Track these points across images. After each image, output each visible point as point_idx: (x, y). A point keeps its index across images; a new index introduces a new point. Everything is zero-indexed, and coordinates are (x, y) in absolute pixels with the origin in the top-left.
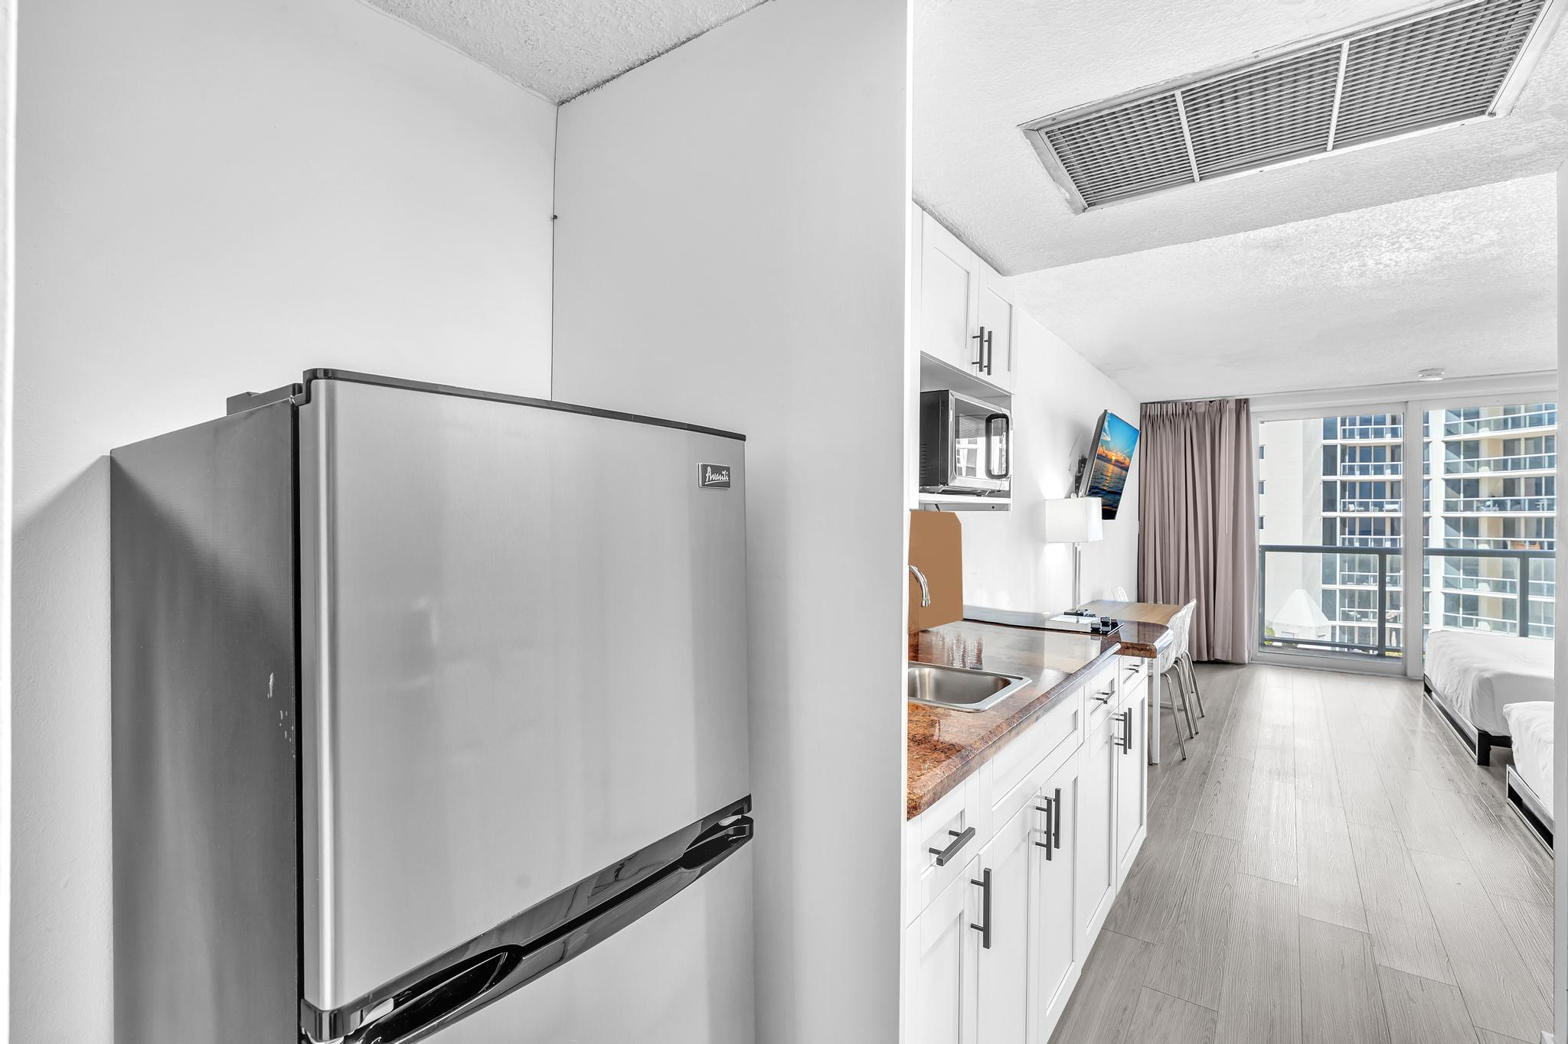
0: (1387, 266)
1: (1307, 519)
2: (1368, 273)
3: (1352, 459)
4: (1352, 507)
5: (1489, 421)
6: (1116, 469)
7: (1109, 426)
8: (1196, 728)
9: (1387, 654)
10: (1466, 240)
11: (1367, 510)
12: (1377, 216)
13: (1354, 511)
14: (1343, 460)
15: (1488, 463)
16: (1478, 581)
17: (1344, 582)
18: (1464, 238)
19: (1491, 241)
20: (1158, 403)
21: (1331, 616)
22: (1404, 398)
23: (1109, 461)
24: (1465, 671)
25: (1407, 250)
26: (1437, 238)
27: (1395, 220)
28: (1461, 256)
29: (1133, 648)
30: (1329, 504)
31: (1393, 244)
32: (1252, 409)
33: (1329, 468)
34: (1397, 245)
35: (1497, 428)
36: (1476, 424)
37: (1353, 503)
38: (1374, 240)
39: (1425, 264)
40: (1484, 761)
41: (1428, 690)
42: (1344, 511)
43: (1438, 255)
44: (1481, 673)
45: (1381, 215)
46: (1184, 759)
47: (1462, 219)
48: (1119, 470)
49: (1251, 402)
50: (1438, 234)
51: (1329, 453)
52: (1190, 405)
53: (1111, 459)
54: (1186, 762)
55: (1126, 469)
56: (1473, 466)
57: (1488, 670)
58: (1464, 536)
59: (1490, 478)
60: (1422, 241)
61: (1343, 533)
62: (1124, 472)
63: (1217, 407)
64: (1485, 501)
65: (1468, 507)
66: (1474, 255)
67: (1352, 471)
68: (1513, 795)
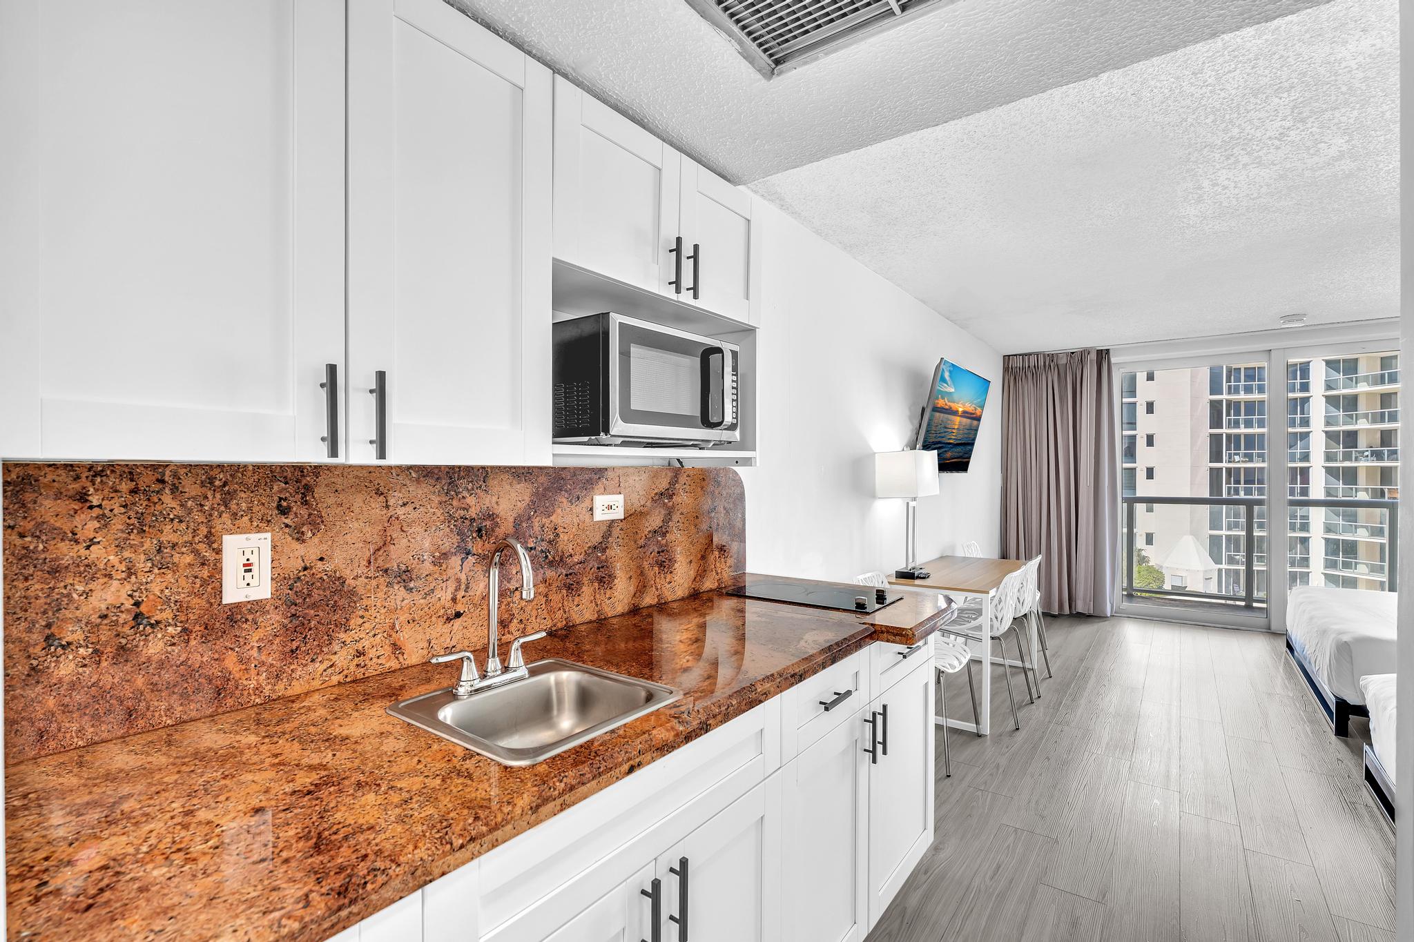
0: (1225, 188)
1: (1194, 468)
2: (1205, 197)
3: (1238, 413)
4: (1237, 458)
5: (1367, 376)
6: (964, 420)
7: (950, 377)
8: (1038, 691)
9: (1255, 605)
10: (1311, 152)
11: (1251, 460)
12: (1202, 118)
13: (1239, 462)
14: (1228, 414)
15: (1366, 416)
16: (1356, 527)
17: (1229, 528)
18: (1308, 148)
19: (1340, 151)
20: (1020, 355)
21: (1218, 561)
22: (1267, 346)
23: (955, 413)
24: (1323, 632)
25: (1245, 165)
26: (1278, 148)
27: (1224, 125)
28: (1307, 173)
29: (888, 632)
30: (1216, 456)
31: (1228, 158)
32: (1113, 360)
33: (1216, 421)
34: (1233, 159)
35: (1375, 384)
36: (1354, 379)
37: (1238, 454)
38: (1205, 151)
39: (1268, 185)
40: (1341, 730)
41: (1290, 647)
42: (1229, 462)
43: (1281, 173)
44: (1340, 636)
45: (1207, 118)
46: (1017, 729)
47: (1303, 121)
48: (969, 421)
49: (1111, 353)
50: (1277, 143)
51: (1215, 407)
52: (1052, 357)
53: (957, 411)
54: (1018, 733)
55: (978, 419)
56: (1352, 419)
57: (1349, 632)
58: (1344, 484)
59: (1368, 430)
60: (1261, 153)
61: (1228, 482)
62: (975, 423)
63: (1078, 357)
64: (1363, 452)
65: (1347, 457)
66: (1322, 172)
67: (1237, 424)
68: (1369, 777)
